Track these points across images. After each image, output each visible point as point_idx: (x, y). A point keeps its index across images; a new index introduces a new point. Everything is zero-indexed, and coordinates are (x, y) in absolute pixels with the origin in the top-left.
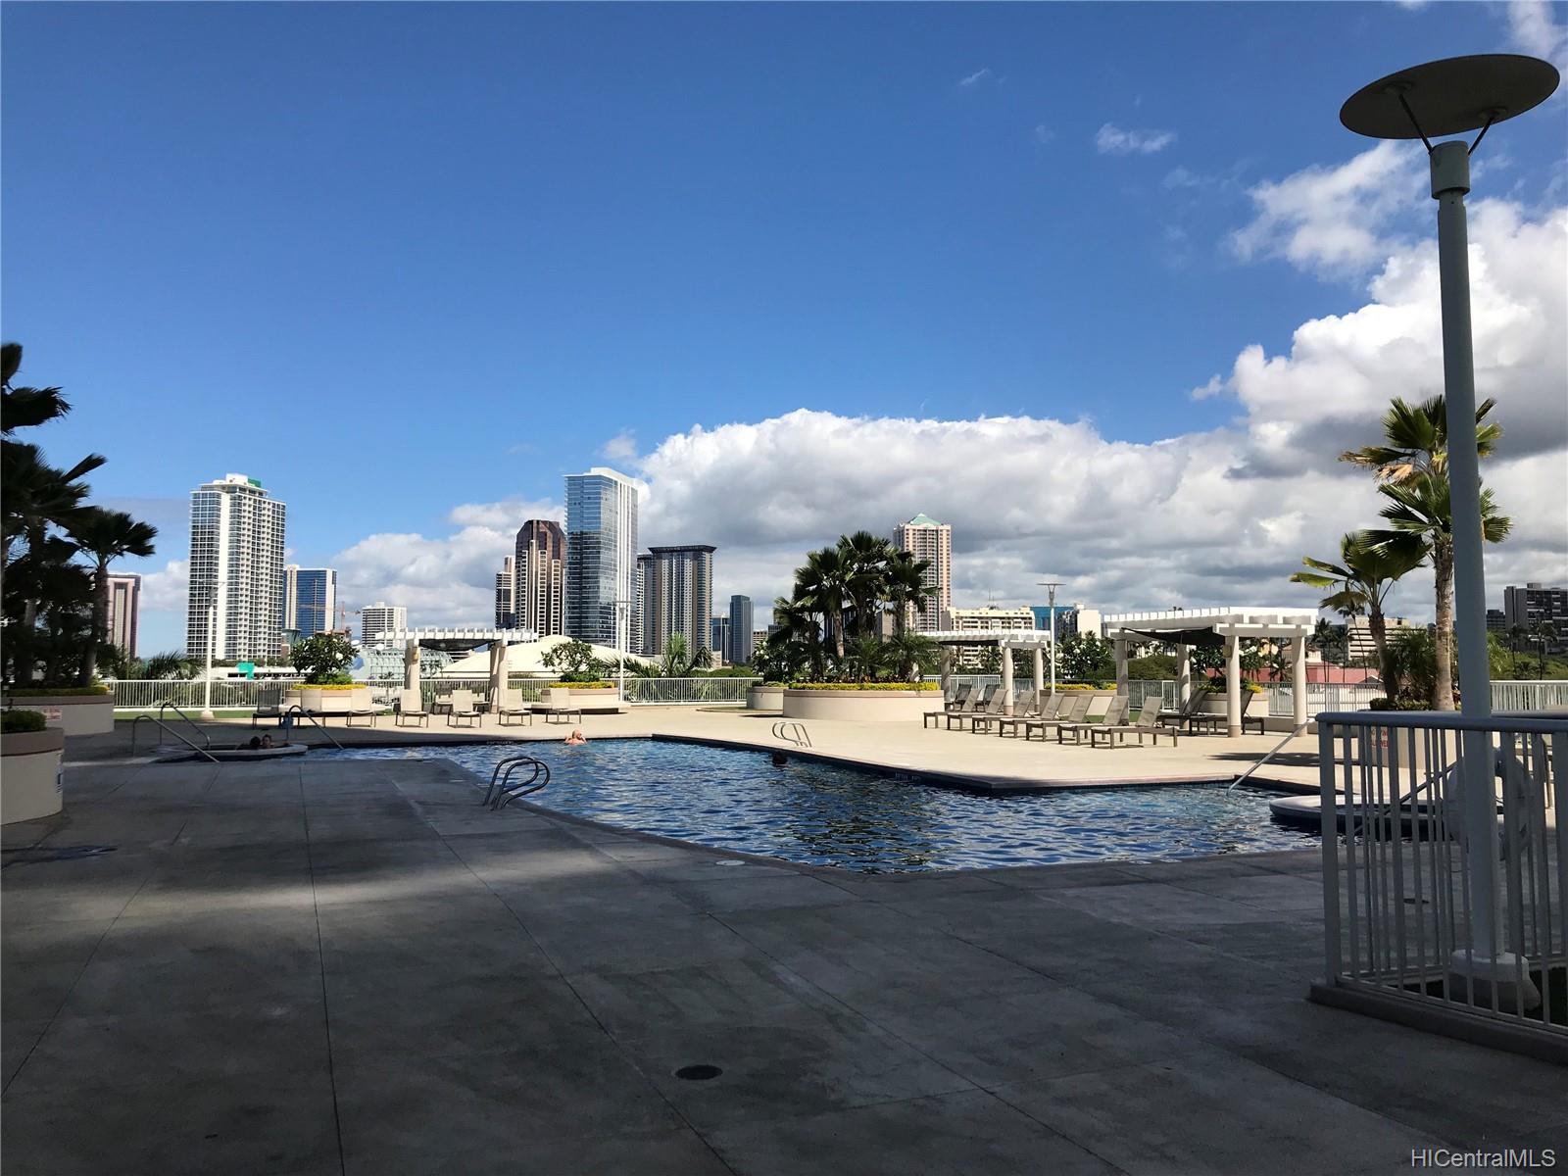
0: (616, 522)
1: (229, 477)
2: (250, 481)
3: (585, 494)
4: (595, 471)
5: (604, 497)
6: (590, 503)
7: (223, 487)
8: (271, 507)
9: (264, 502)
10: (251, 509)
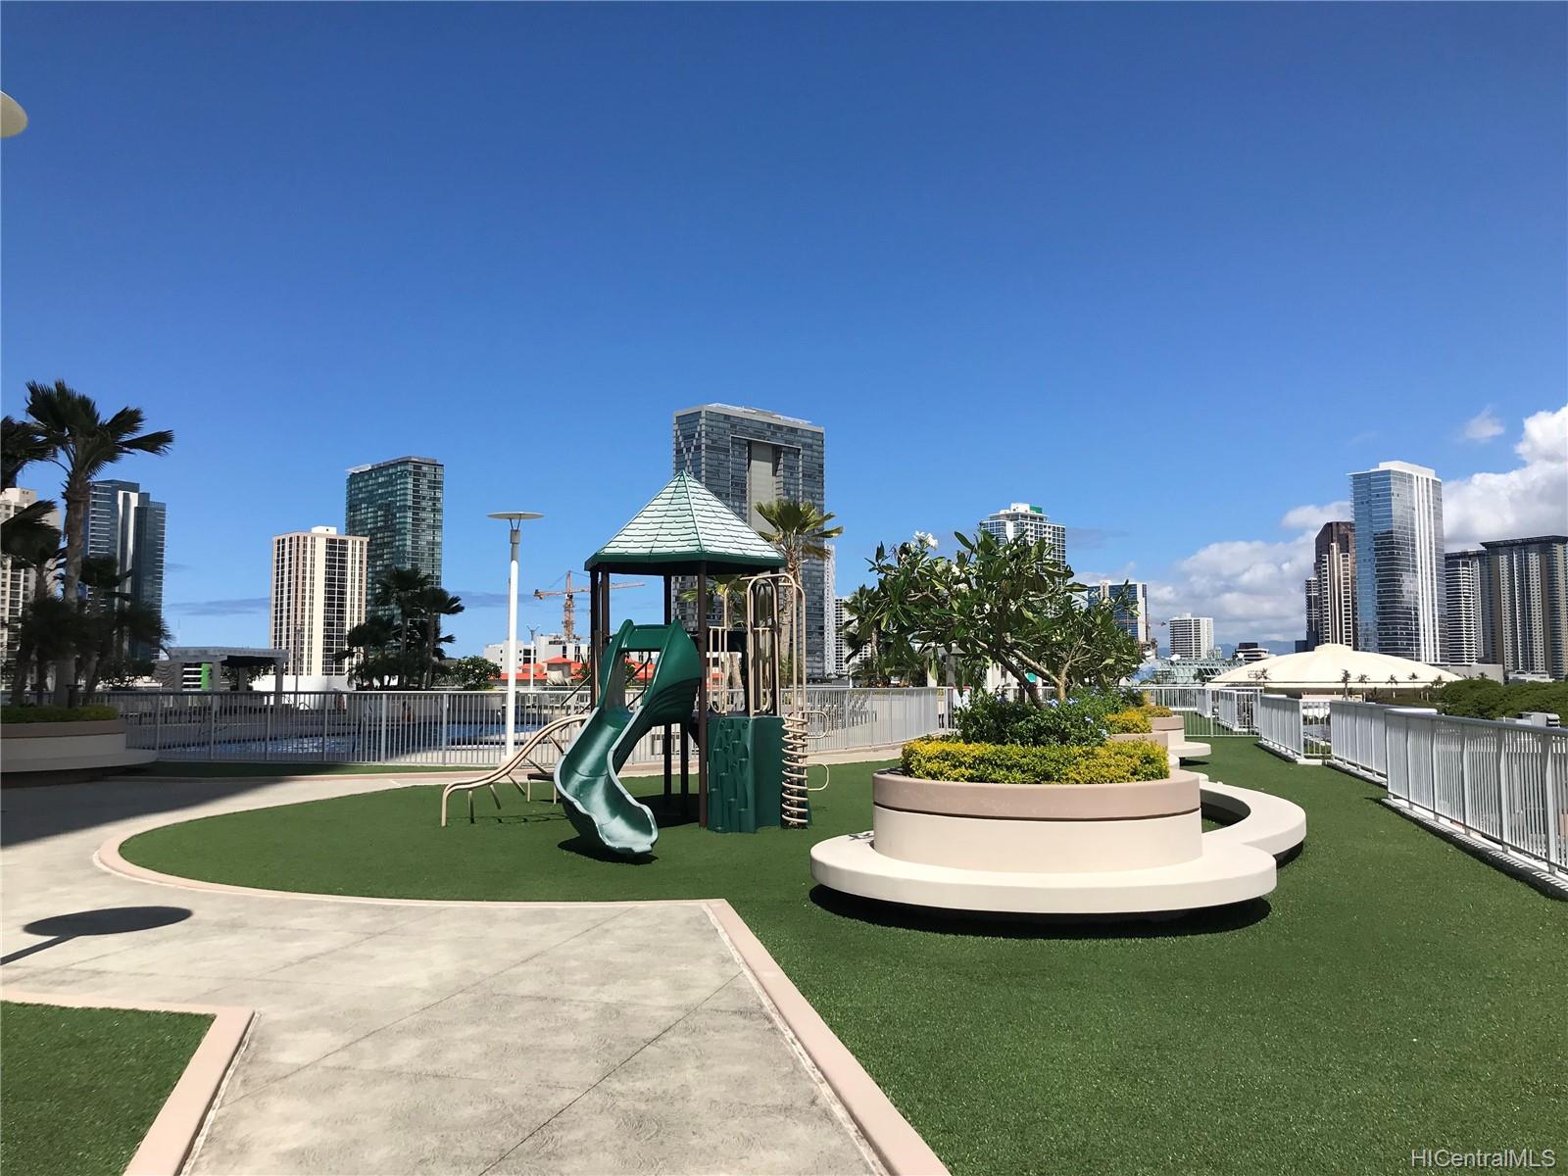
0: (1413, 519)
1: (1013, 506)
2: (1032, 508)
3: (1372, 491)
4: (1383, 466)
5: (1395, 492)
6: (1379, 501)
7: (1008, 516)
8: (1051, 530)
9: (1045, 527)
10: (1033, 534)
